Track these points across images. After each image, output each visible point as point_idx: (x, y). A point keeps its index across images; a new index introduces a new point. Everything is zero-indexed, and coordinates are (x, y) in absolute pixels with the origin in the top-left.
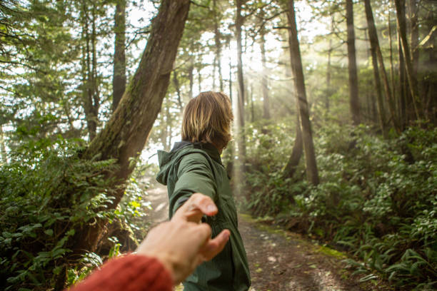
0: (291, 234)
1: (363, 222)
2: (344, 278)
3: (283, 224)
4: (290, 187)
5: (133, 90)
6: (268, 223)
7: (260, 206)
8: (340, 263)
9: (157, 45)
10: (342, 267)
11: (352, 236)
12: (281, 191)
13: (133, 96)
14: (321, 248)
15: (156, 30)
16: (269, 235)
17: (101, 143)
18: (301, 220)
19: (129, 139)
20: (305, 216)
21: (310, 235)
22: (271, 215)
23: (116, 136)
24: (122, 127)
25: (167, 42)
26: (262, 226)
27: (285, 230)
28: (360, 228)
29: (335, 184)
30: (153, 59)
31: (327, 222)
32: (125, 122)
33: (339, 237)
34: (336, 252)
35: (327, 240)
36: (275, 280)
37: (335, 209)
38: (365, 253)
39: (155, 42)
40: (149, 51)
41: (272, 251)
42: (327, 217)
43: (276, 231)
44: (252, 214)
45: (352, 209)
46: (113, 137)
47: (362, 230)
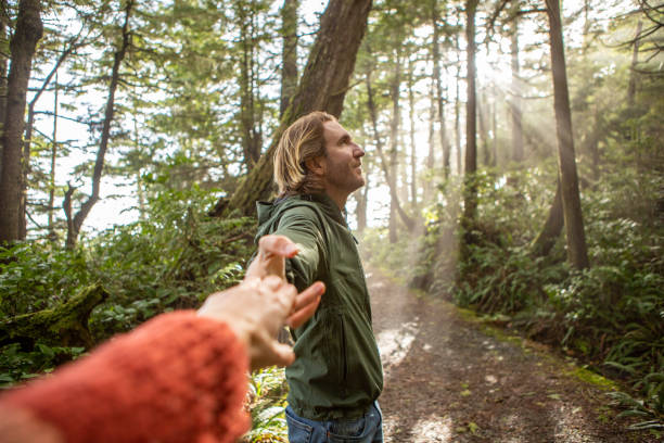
0: (533, 345)
2: (602, 420)
3: (523, 329)
4: (542, 271)
6: (498, 324)
7: (490, 298)
8: (601, 396)
9: (325, 52)
10: (604, 403)
11: (638, 356)
12: (526, 277)
14: (578, 370)
15: (324, 30)
16: (498, 343)
17: (246, 196)
18: (553, 323)
20: (560, 318)
21: (565, 349)
22: (507, 313)
23: (265, 185)
25: (339, 47)
26: (489, 329)
27: (526, 337)
28: (655, 344)
29: (615, 270)
30: (320, 73)
31: (597, 331)
33: (615, 356)
34: (602, 378)
35: (594, 360)
36: (486, 410)
37: (612, 310)
38: (652, 386)
39: (323, 48)
40: (314, 61)
41: (496, 367)
42: (598, 321)
43: (510, 338)
44: (478, 310)
45: (642, 312)
46: (262, 187)
47: (657, 348)
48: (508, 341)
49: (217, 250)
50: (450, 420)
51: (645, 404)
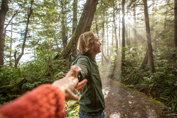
0: (141, 93)
1: (175, 90)
2: (160, 113)
3: (138, 89)
4: (143, 73)
5: (76, 33)
6: (131, 87)
7: (129, 80)
8: (159, 107)
10: (160, 109)
11: (168, 96)
12: (138, 75)
13: (76, 35)
14: (153, 100)
15: (85, 9)
16: (131, 93)
17: (64, 53)
18: (146, 87)
19: (74, 52)
20: (148, 86)
21: (149, 94)
22: (134, 84)
23: (69, 51)
24: (72, 47)
25: (89, 13)
26: (129, 89)
27: (139, 91)
28: (173, 93)
29: (162, 73)
30: (84, 21)
31: (157, 89)
32: (73, 45)
33: (162, 96)
34: (159, 102)
35: (156, 97)
36: (129, 111)
37: (161, 84)
38: (173, 104)
39: (85, 14)
41: (131, 99)
42: (158, 87)
43: (134, 91)
44: (126, 84)
45: (169, 84)
46: (68, 51)
47: (174, 94)
48: (134, 92)
49: (57, 68)
50: (120, 114)
51: (171, 109)
